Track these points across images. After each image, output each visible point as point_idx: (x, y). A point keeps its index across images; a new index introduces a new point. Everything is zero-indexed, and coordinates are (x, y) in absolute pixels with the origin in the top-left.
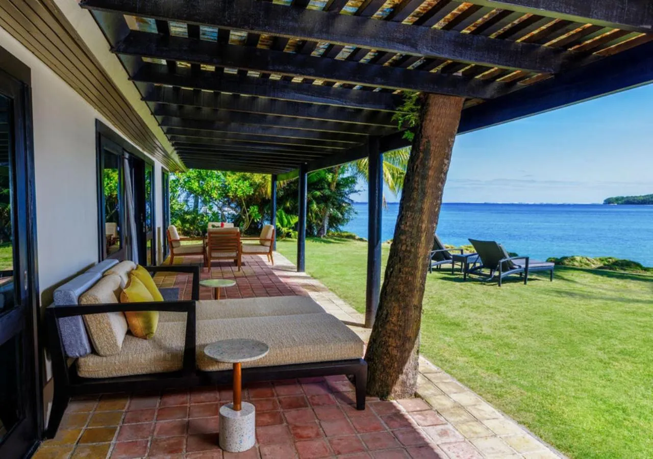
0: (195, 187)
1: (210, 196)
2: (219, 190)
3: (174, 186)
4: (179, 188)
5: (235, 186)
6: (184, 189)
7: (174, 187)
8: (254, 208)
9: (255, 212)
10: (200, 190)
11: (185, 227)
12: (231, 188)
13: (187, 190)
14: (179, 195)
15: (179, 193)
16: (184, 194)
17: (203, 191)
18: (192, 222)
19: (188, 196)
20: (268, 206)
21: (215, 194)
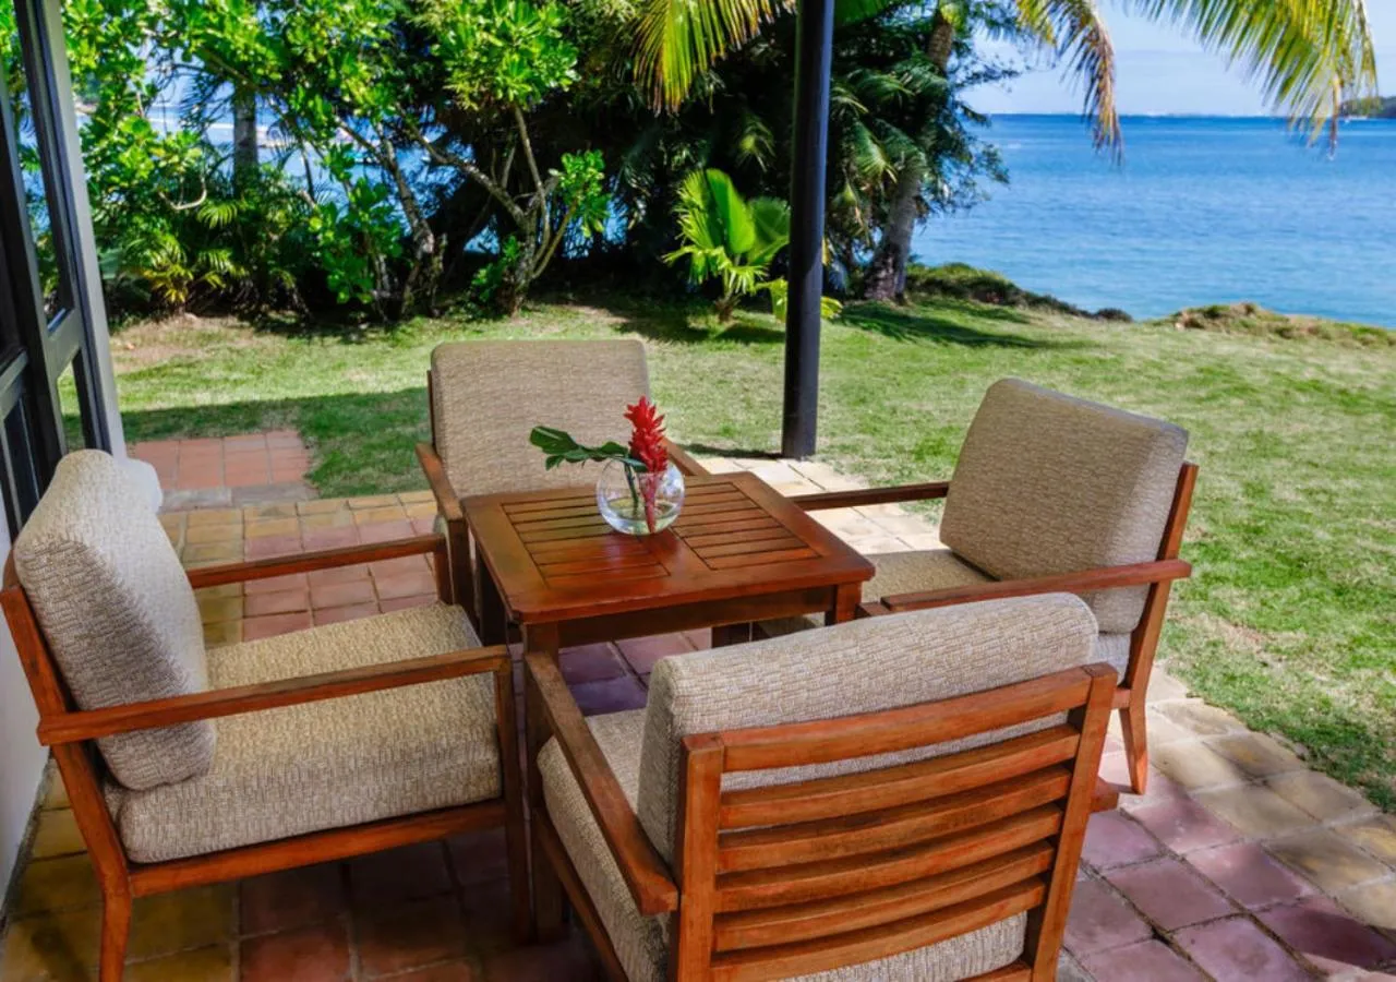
0: (240, 42)
1: (331, 92)
2: (379, 62)
3: (112, 31)
4: (149, 45)
5: (481, 36)
6: (178, 52)
7: (113, 41)
8: (587, 165)
9: (587, 185)
10: (272, 59)
11: (207, 267)
12: (461, 45)
13: (197, 62)
14: (153, 90)
15: (149, 75)
16: (180, 88)
17: (293, 62)
18: (241, 236)
19: (204, 91)
20: (635, 152)
21: (359, 84)
